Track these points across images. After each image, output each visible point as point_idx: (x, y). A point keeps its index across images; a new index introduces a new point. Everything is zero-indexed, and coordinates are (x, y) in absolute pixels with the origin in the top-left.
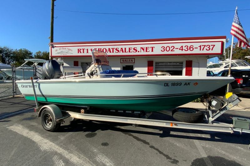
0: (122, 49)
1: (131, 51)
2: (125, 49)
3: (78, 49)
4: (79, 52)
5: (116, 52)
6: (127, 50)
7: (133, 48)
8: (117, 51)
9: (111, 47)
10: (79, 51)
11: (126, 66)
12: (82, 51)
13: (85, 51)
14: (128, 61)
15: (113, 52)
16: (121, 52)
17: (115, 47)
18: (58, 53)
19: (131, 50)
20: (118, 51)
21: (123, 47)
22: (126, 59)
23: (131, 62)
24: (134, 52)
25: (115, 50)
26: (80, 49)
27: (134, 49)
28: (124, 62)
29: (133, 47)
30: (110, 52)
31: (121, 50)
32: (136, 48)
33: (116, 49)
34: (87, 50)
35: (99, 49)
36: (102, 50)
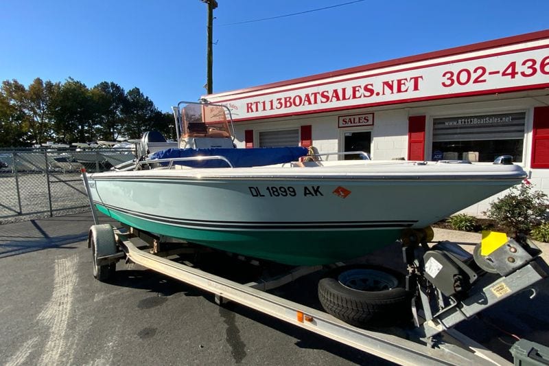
0: (335, 91)
1: (358, 94)
2: (344, 90)
3: (248, 104)
4: (250, 110)
5: (322, 102)
6: (349, 93)
7: (363, 87)
8: (324, 100)
9: (310, 91)
10: (249, 108)
11: (353, 134)
12: (254, 107)
13: (260, 106)
14: (357, 120)
15: (316, 102)
16: (334, 99)
17: (321, 89)
18: (215, 116)
19: (357, 93)
20: (327, 98)
21: (339, 87)
22: (352, 118)
23: (363, 124)
24: (365, 96)
25: (319, 97)
26: (251, 104)
27: (366, 89)
28: (347, 125)
29: (363, 82)
30: (310, 103)
31: (333, 96)
32: (372, 85)
33: (323, 96)
34: (264, 103)
35: (286, 99)
36: (292, 100)
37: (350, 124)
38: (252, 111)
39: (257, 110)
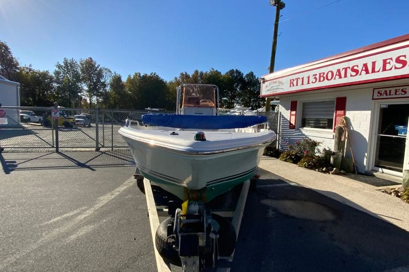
0: (365, 65)
1: (388, 67)
2: (374, 63)
3: (291, 80)
4: (292, 86)
5: (351, 76)
6: (379, 66)
7: (394, 59)
8: (354, 74)
9: (341, 66)
10: (292, 83)
11: (390, 106)
12: (295, 83)
13: (300, 82)
14: (393, 92)
15: (346, 76)
16: (364, 72)
17: (351, 64)
18: (268, 90)
19: (388, 65)
20: (357, 71)
21: (369, 61)
22: (388, 90)
23: (401, 96)
24: (396, 68)
25: (349, 71)
26: (293, 80)
27: (398, 60)
28: (381, 97)
29: (395, 55)
30: (340, 77)
31: (362, 70)
32: (405, 56)
33: (353, 70)
34: (303, 79)
35: (320, 74)
36: (325, 76)
37: (385, 96)
38: (293, 86)
39: (297, 85)
